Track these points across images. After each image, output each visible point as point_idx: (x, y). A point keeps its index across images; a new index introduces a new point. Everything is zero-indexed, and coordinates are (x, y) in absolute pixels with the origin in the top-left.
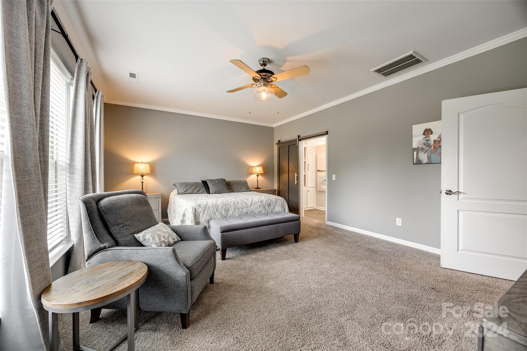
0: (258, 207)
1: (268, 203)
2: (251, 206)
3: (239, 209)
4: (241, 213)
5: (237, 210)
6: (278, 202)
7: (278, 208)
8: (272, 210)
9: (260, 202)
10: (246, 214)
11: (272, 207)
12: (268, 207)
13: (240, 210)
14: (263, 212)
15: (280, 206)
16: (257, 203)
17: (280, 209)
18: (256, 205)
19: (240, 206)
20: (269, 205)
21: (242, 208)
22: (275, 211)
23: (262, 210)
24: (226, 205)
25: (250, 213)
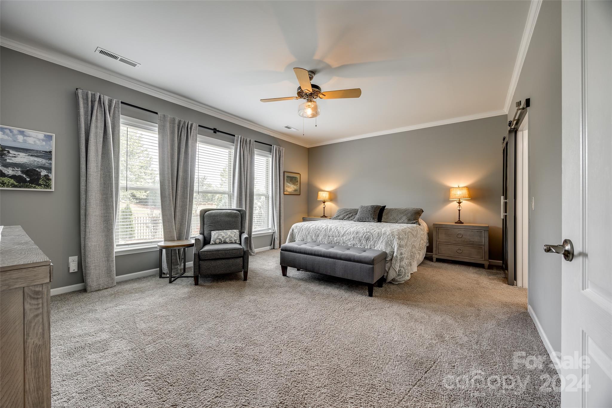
0: (352, 239)
1: (366, 237)
2: (343, 236)
3: (329, 237)
4: (331, 241)
5: (327, 237)
6: (382, 237)
7: (380, 246)
8: (371, 245)
9: (355, 233)
10: (337, 244)
11: (372, 243)
12: (366, 241)
13: (331, 237)
14: (358, 247)
15: (384, 243)
16: (351, 234)
17: (383, 248)
18: (350, 236)
19: (331, 233)
20: (368, 239)
21: (333, 236)
22: (376, 249)
23: (357, 244)
24: (317, 230)
25: (342, 244)
